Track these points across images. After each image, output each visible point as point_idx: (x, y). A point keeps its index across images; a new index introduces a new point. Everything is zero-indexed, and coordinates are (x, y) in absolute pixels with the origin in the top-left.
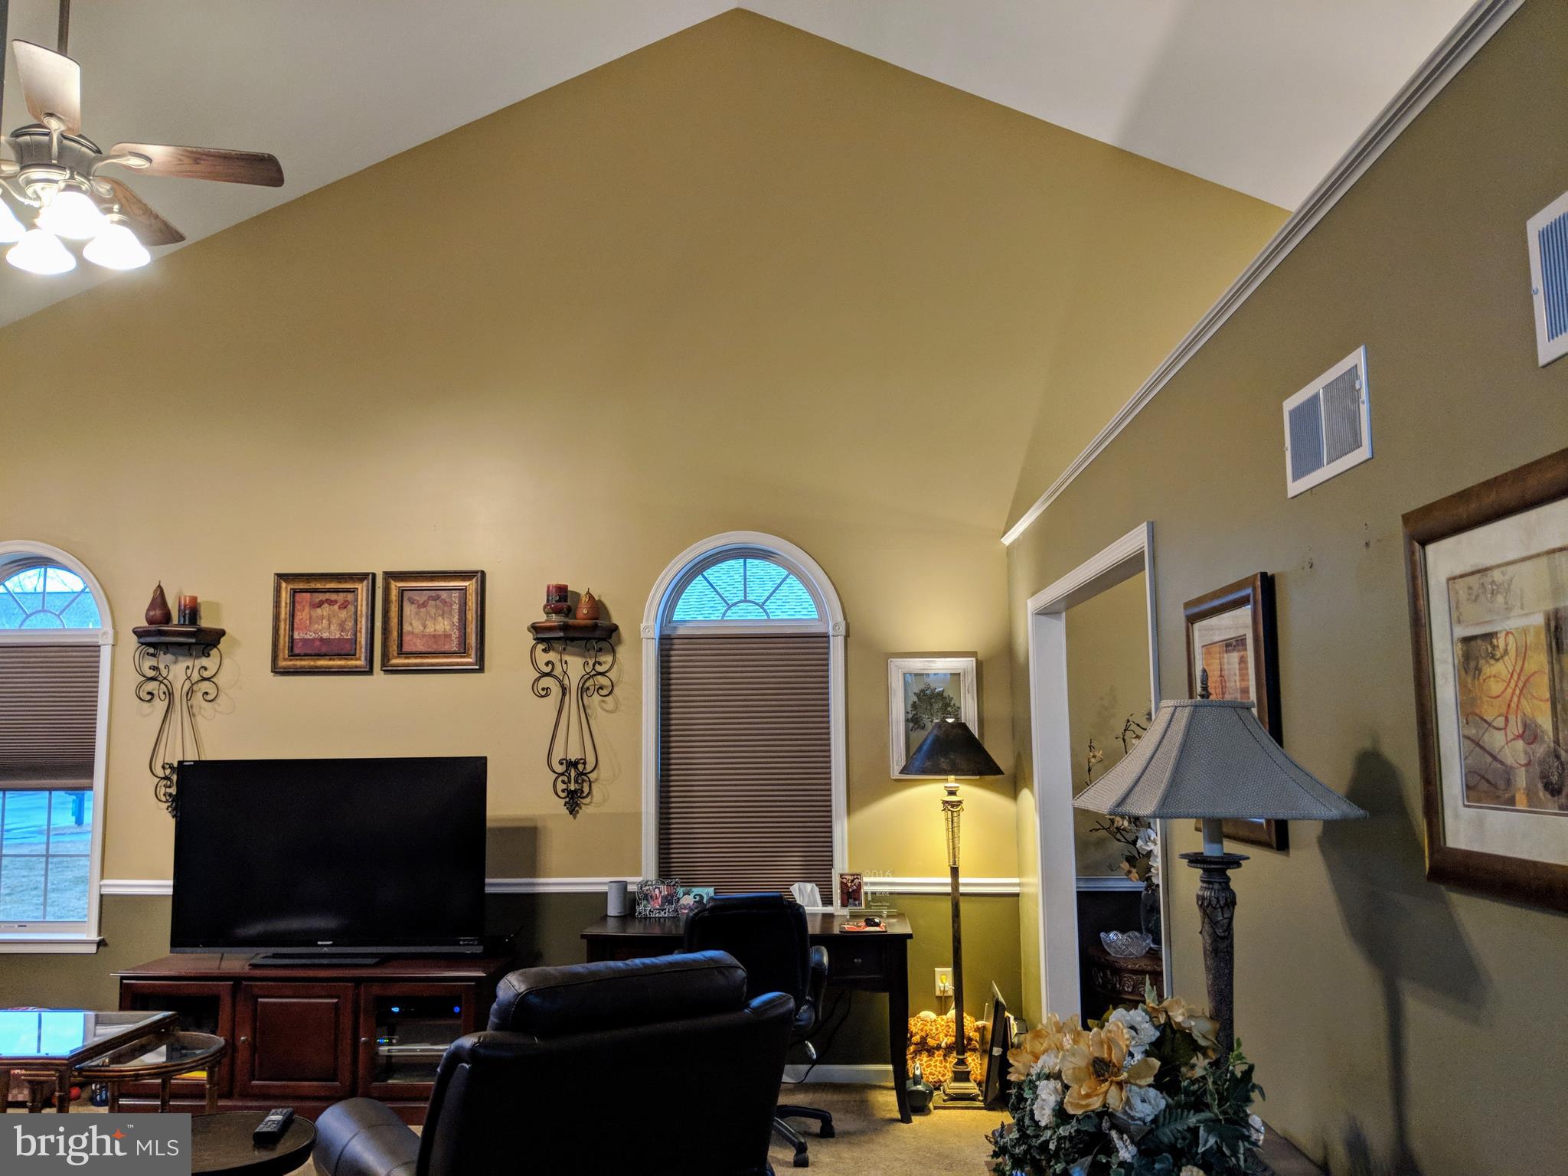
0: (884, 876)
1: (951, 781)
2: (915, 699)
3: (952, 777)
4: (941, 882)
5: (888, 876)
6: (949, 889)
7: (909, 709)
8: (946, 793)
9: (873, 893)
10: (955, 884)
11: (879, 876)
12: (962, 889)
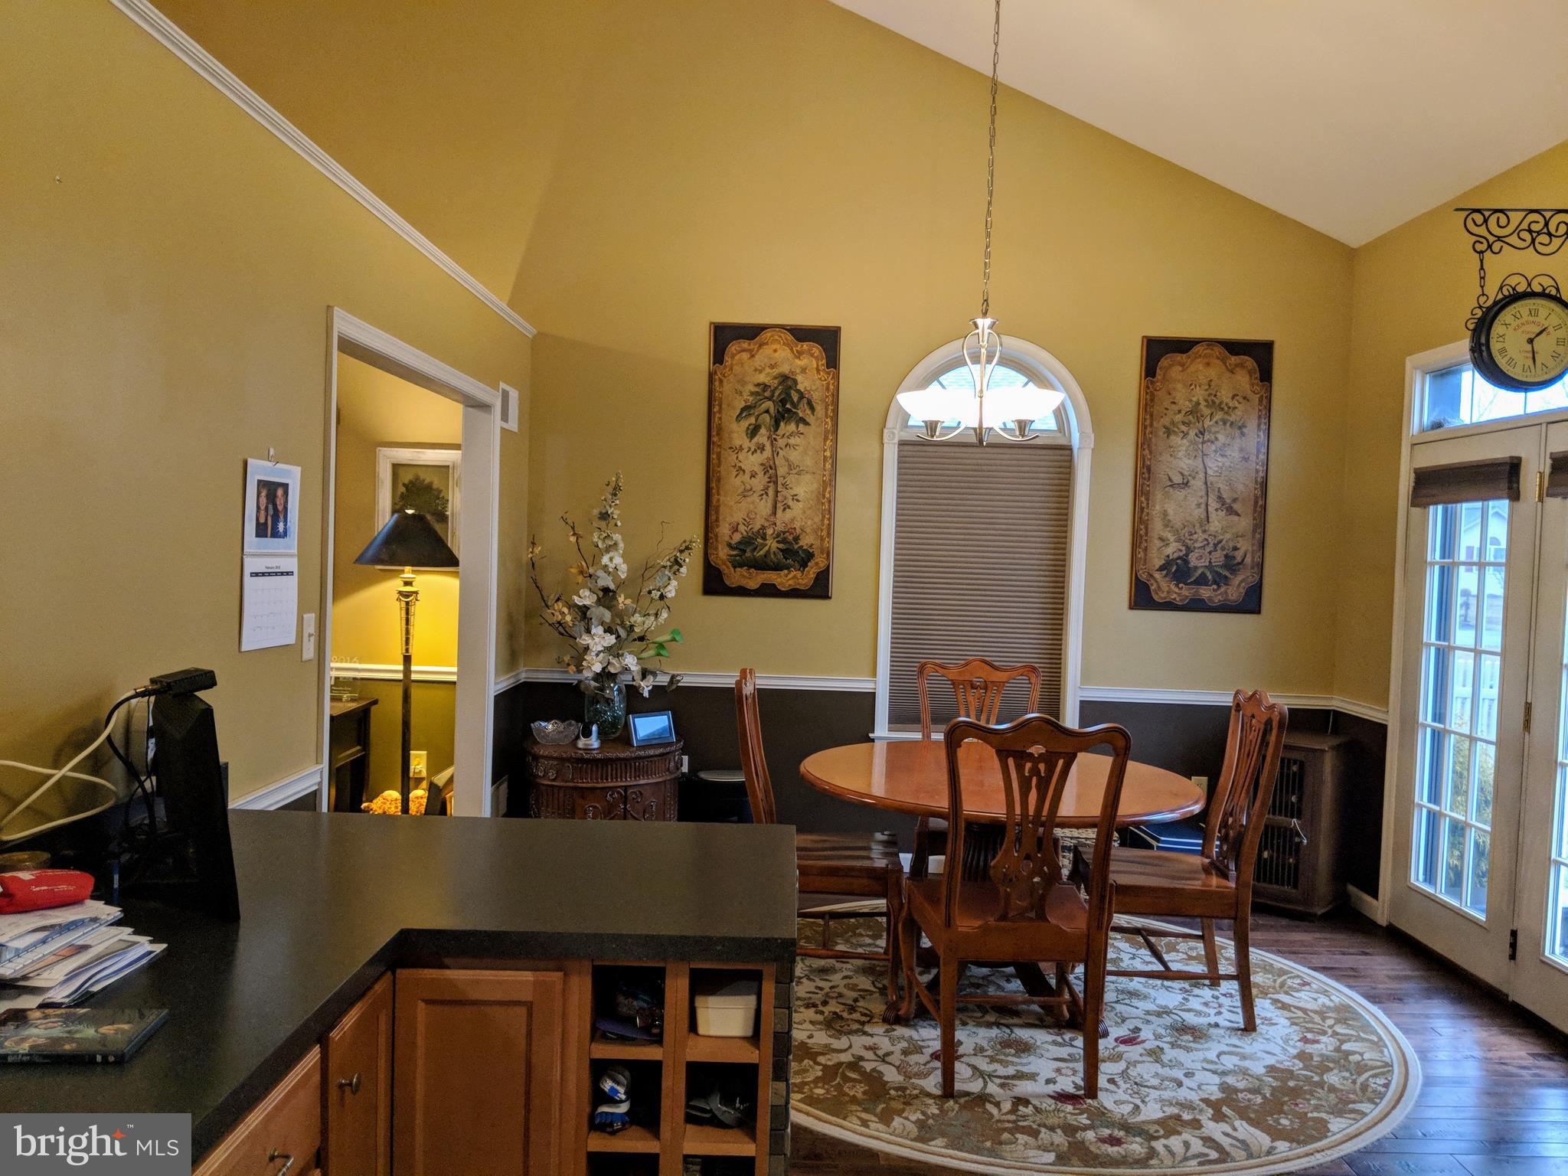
0: (350, 662)
1: (408, 572)
2: (403, 489)
3: (408, 568)
4: (393, 669)
5: (355, 662)
6: (400, 676)
7: (397, 499)
8: (402, 583)
9: (337, 678)
10: (407, 671)
11: (346, 662)
12: (414, 677)
